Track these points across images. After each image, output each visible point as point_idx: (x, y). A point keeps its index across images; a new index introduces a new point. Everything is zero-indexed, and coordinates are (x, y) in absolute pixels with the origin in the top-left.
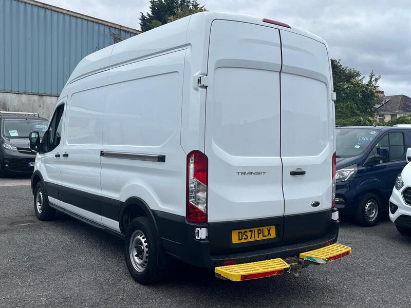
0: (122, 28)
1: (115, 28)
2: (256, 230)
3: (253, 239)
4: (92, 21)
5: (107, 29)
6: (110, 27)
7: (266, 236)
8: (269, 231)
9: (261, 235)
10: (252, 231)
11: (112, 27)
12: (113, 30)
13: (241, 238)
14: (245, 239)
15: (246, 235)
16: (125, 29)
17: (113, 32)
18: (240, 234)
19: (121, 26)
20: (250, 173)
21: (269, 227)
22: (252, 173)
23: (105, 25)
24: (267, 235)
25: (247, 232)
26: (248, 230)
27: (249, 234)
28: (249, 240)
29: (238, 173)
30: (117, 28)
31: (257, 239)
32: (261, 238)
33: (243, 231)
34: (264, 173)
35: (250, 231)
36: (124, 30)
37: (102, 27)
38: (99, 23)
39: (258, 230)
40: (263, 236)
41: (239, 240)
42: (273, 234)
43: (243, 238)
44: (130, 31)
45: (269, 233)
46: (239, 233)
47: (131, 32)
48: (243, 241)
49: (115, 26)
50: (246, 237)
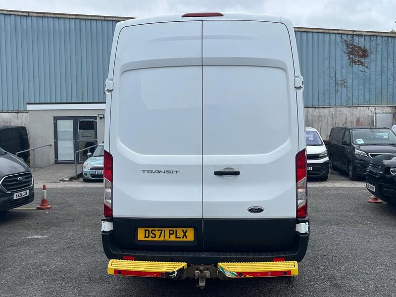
0: (355, 33)
1: (347, 34)
2: (167, 230)
3: (162, 239)
4: (322, 33)
5: (338, 37)
6: (341, 34)
7: (180, 238)
8: (185, 233)
9: (173, 236)
10: (161, 231)
11: (344, 34)
12: (345, 37)
13: (147, 236)
14: (152, 237)
15: (153, 234)
16: (358, 33)
17: (345, 39)
18: (147, 232)
19: (354, 31)
20: (159, 172)
21: (185, 230)
22: (160, 171)
23: (336, 34)
24: (182, 237)
25: (155, 231)
26: (156, 229)
27: (158, 233)
28: (157, 239)
29: (144, 171)
30: (349, 34)
31: (167, 239)
32: (173, 238)
33: (150, 229)
34: (177, 172)
35: (158, 230)
36: (356, 35)
37: (333, 36)
38: (330, 33)
39: (170, 231)
40: (176, 237)
41: (145, 237)
43: (150, 236)
44: (364, 33)
45: (185, 235)
46: (145, 230)
47: (365, 35)
48: (150, 239)
49: (347, 32)
50: (154, 236)
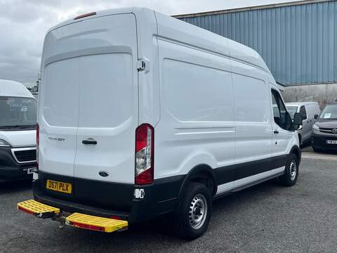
3: (56, 190)
7: (64, 190)
9: (61, 188)
10: (56, 183)
14: (52, 187)
18: (50, 183)
21: (67, 184)
29: (49, 138)
31: (59, 190)
33: (52, 181)
34: (64, 140)
39: (60, 184)
41: (49, 187)
42: (70, 191)
45: (67, 188)
